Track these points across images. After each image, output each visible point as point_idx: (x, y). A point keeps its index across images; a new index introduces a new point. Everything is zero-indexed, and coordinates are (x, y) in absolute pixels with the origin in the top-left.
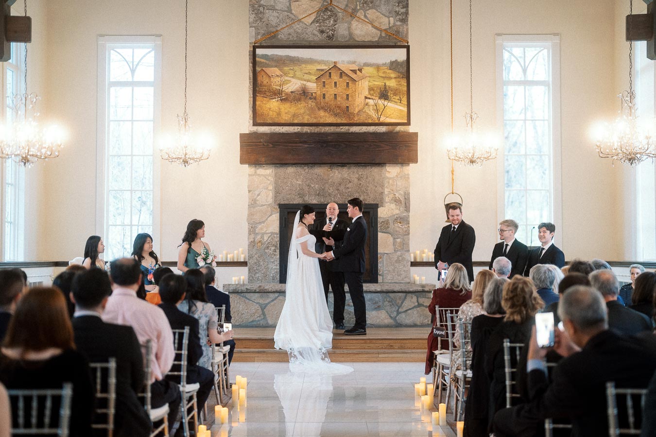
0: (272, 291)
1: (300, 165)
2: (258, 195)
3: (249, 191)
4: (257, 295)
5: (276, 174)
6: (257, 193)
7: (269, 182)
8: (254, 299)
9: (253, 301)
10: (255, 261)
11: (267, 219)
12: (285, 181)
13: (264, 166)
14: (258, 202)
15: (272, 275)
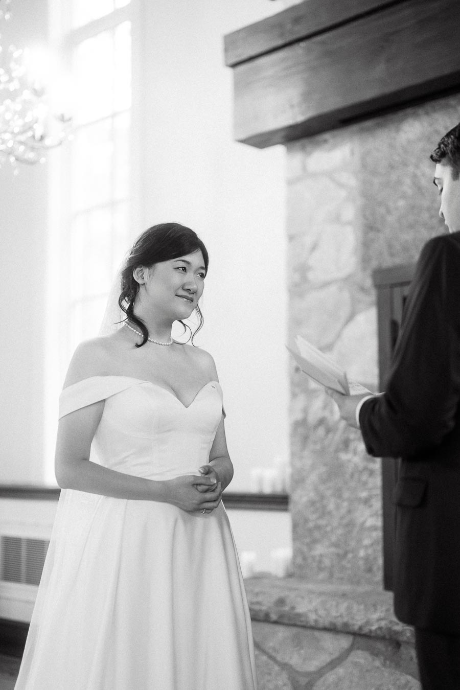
0: (321, 625)
1: (442, 102)
2: (314, 247)
3: (291, 238)
4: (282, 633)
5: (363, 159)
6: (308, 240)
7: (343, 193)
8: (274, 650)
9: (271, 657)
10: (312, 495)
11: (339, 336)
12: (394, 177)
13: (327, 136)
14: (311, 276)
15: (362, 553)
